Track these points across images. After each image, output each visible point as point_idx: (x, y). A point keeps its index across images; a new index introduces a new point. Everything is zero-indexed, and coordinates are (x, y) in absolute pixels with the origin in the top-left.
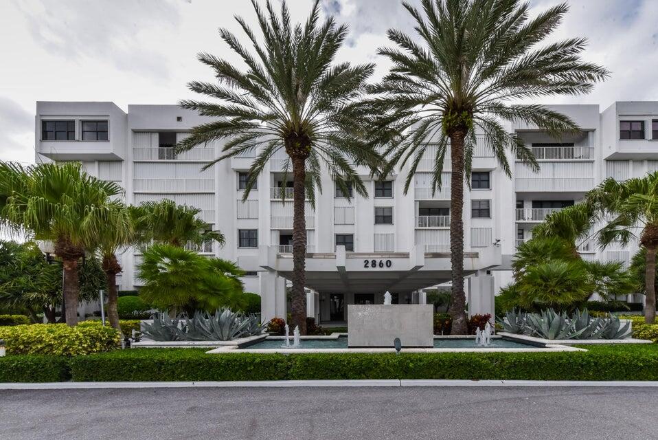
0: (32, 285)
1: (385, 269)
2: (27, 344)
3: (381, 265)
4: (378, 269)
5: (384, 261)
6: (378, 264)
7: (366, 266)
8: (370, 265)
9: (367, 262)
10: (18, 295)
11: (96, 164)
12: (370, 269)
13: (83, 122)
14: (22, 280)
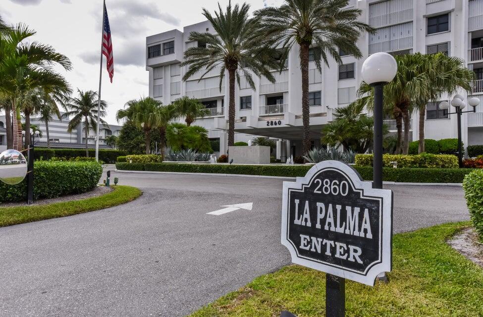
0: (143, 139)
1: (278, 126)
2: (136, 159)
3: (276, 124)
4: (274, 126)
5: (277, 121)
6: (274, 123)
7: (268, 125)
8: (270, 124)
9: (268, 122)
10: (138, 145)
11: (170, 66)
12: (270, 126)
13: (164, 44)
14: (139, 137)
